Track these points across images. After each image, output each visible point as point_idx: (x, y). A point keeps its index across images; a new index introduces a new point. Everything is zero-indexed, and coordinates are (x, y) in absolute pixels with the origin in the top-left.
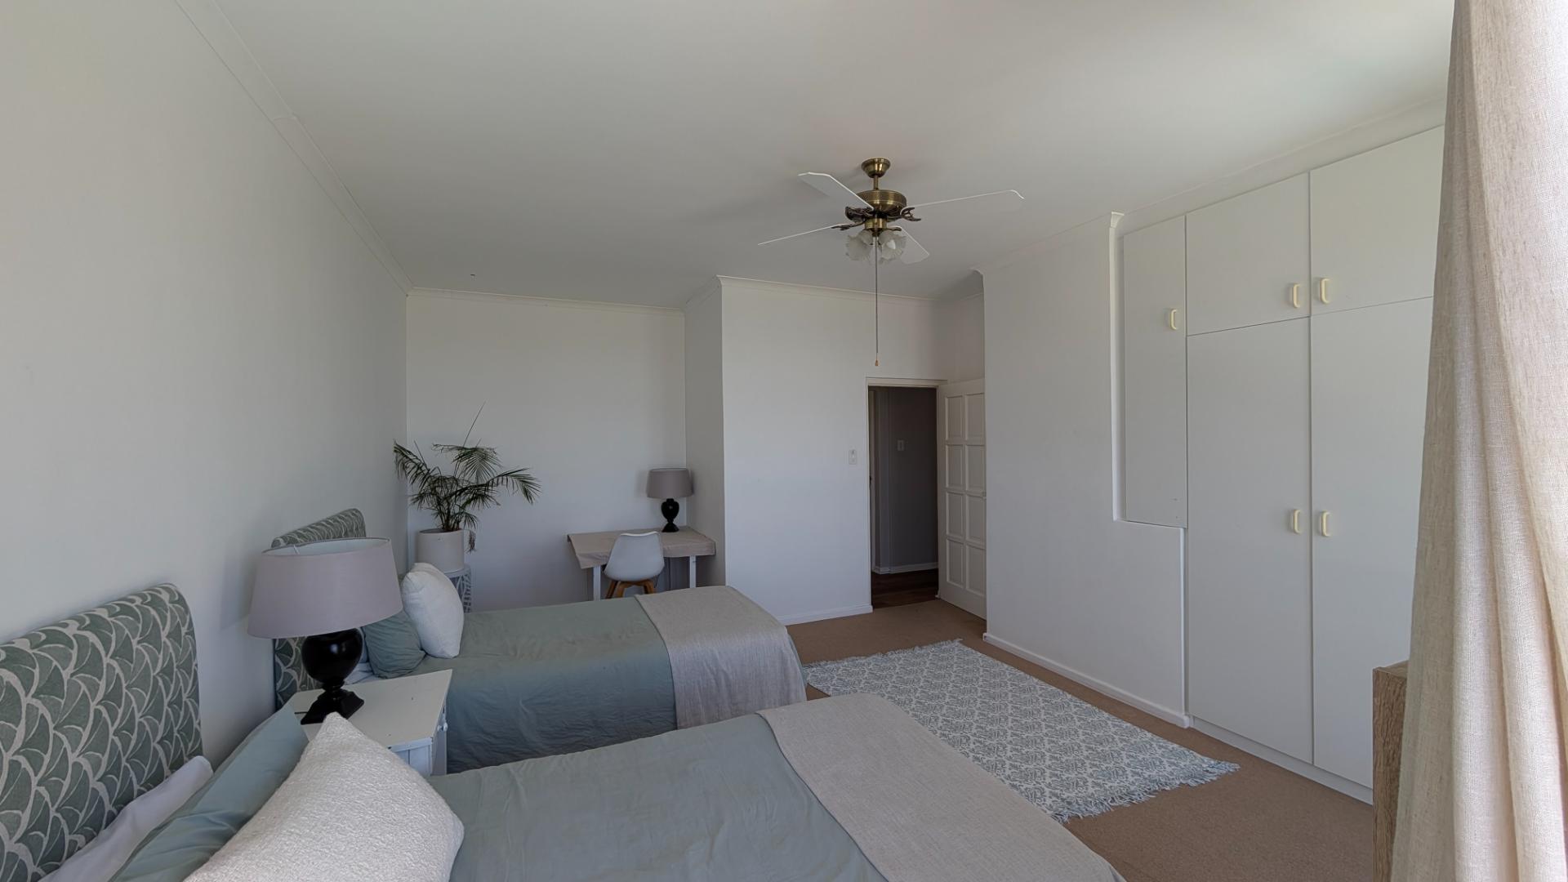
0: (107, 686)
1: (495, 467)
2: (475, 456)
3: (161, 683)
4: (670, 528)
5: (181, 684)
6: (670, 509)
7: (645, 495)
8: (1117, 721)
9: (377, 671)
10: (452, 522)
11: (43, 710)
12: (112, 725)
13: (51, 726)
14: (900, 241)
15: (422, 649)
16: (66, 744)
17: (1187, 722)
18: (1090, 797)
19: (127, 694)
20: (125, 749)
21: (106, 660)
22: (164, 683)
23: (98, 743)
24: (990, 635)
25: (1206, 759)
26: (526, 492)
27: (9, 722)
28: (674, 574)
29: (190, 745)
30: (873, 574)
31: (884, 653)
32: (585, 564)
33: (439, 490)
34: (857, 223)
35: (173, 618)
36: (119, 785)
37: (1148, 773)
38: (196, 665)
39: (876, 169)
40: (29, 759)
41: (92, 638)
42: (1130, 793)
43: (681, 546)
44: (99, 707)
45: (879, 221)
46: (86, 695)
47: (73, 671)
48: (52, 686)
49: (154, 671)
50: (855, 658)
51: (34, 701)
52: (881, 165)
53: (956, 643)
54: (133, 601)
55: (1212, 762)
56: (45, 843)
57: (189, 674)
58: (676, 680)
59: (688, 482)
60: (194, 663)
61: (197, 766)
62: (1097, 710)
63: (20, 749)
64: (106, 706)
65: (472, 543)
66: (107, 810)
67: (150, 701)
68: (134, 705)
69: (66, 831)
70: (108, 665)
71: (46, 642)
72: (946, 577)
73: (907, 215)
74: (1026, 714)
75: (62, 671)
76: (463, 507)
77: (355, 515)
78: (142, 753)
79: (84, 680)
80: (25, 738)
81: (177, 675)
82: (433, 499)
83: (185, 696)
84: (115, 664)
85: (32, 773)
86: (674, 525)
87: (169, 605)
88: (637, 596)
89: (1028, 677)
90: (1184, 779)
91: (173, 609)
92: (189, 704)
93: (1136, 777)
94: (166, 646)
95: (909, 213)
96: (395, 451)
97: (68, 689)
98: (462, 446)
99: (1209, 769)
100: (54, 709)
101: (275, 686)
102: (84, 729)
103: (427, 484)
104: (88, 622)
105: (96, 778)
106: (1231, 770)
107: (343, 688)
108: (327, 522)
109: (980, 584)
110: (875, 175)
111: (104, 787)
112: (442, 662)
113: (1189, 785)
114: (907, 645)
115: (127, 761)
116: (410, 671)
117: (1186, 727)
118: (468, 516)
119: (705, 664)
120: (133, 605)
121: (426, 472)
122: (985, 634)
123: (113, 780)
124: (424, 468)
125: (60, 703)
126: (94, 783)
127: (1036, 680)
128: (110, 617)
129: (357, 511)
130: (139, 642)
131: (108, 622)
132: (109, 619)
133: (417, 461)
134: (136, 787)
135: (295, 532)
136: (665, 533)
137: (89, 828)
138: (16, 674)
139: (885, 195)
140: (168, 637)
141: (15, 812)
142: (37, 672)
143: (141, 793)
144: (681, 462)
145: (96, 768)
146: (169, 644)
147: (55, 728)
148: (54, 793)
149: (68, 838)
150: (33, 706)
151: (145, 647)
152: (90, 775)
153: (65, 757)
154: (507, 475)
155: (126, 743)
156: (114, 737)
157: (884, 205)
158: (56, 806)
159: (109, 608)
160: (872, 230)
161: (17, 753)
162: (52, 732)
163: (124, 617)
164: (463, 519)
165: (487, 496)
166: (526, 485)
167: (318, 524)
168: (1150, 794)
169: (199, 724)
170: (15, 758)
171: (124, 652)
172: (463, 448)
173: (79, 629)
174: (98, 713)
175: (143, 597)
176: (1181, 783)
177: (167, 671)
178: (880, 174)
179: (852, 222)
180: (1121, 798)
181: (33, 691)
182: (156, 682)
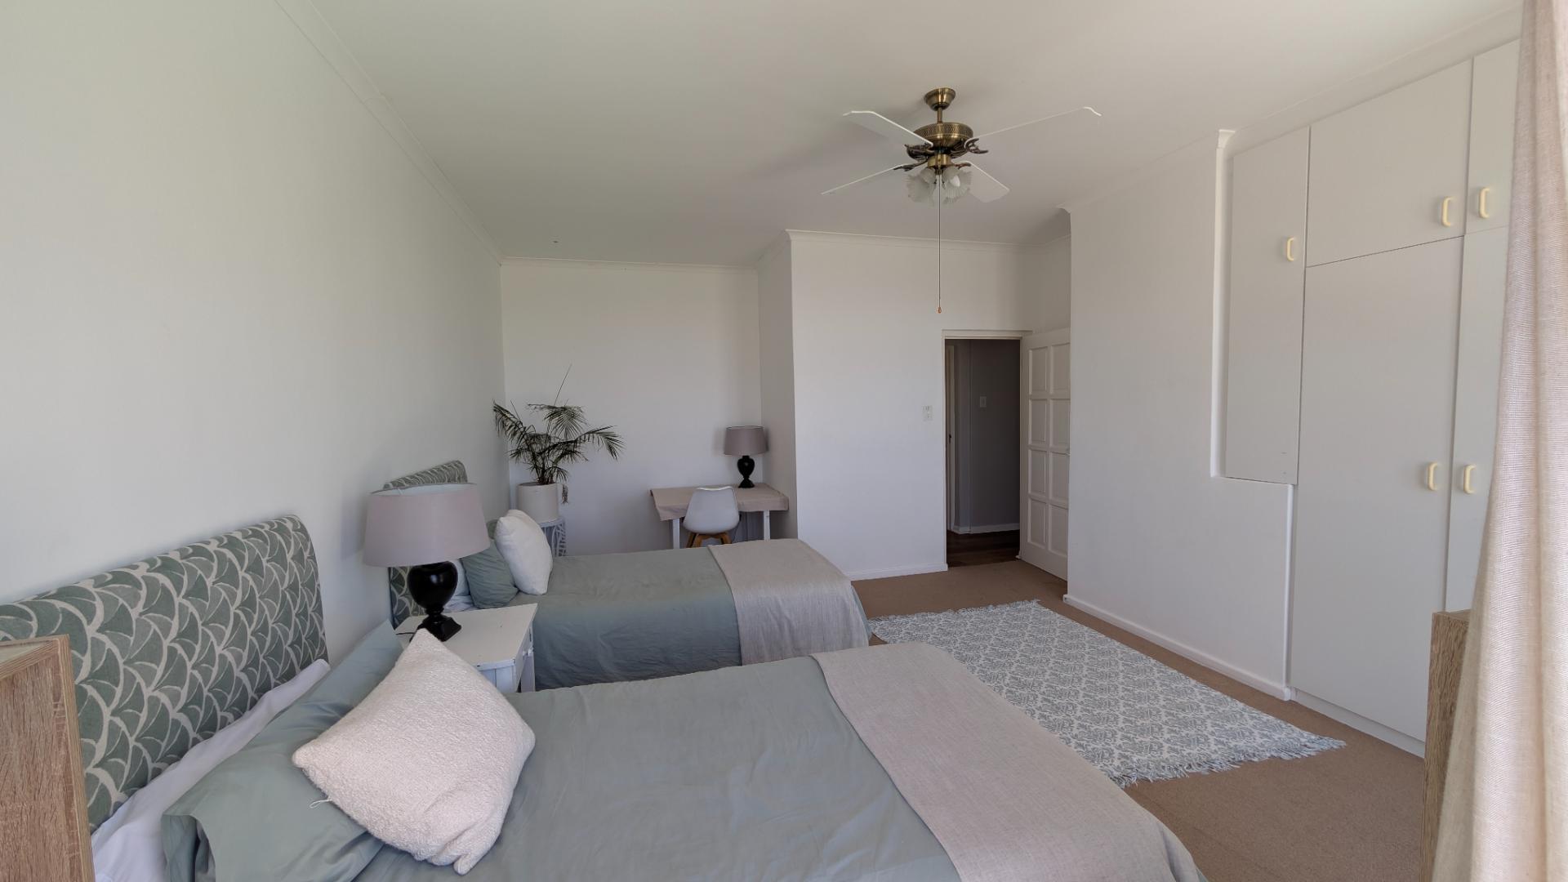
0: (244, 595)
1: (581, 424)
2: (564, 415)
3: (288, 596)
4: (746, 484)
5: (306, 599)
6: (746, 466)
7: (721, 451)
8: (1205, 689)
9: (475, 601)
10: (547, 475)
11: (192, 609)
12: (250, 626)
13: (200, 623)
14: (965, 178)
15: (515, 586)
16: (213, 639)
17: (1287, 695)
18: (1164, 762)
19: (260, 604)
20: (262, 648)
21: (241, 574)
22: (291, 597)
23: (239, 640)
24: (1070, 597)
25: (1306, 734)
26: (610, 448)
27: (166, 615)
28: (748, 526)
29: (317, 651)
30: (950, 534)
31: (956, 610)
32: (665, 516)
33: (534, 446)
34: (921, 162)
35: (296, 544)
36: (258, 676)
37: (1234, 743)
38: (319, 585)
39: (940, 100)
40: (183, 647)
41: (230, 555)
42: (1210, 762)
43: (756, 501)
44: (238, 611)
45: (942, 158)
46: (226, 601)
47: (214, 580)
48: (198, 591)
49: (282, 586)
50: (924, 613)
51: (185, 602)
52: (945, 97)
53: (1034, 603)
54: (262, 527)
55: (1313, 737)
56: (201, 715)
57: (313, 591)
58: (740, 623)
59: (763, 438)
60: (316, 584)
61: (318, 667)
62: (1183, 677)
63: (175, 639)
64: (244, 611)
65: (565, 494)
66: (250, 697)
67: (280, 611)
68: (267, 612)
69: (218, 708)
70: (243, 577)
71: (193, 554)
72: (1027, 538)
73: (972, 148)
74: (1102, 676)
75: (206, 579)
76: (556, 462)
77: (458, 467)
78: (276, 652)
79: (224, 588)
80: (179, 629)
81: (302, 592)
82: (529, 455)
83: (310, 610)
84: (249, 577)
85: (187, 659)
86: (750, 481)
87: (292, 532)
88: (711, 546)
89: (1109, 640)
90: (1276, 752)
91: (297, 536)
92: (314, 617)
93: (1220, 746)
94: (291, 567)
95: (973, 145)
96: (495, 410)
97: (211, 594)
98: (552, 405)
99: (1308, 744)
100: (201, 609)
101: (392, 611)
102: (226, 627)
103: (523, 440)
104: (225, 541)
105: (239, 669)
106: (1335, 747)
107: (444, 614)
108: (432, 471)
109: (1062, 545)
110: (940, 107)
111: (246, 676)
112: (531, 597)
113: (1281, 758)
114: (980, 603)
115: (264, 658)
116: (504, 604)
117: (1286, 700)
118: (560, 470)
119: (768, 610)
120: (262, 531)
121: (522, 430)
122: (1065, 596)
123: (253, 672)
124: (520, 426)
125: (205, 605)
126: (237, 672)
127: (1117, 644)
128: (244, 538)
129: (459, 463)
130: (268, 561)
131: (242, 543)
132: (243, 540)
133: (514, 420)
134: (273, 680)
135: (404, 479)
136: (742, 489)
137: (236, 709)
138: (169, 578)
139: (948, 128)
140: (292, 559)
141: (176, 687)
142: (185, 578)
143: (276, 685)
144: (757, 420)
145: (239, 659)
146: (293, 564)
147: (203, 625)
148: (206, 674)
149: (220, 714)
150: (184, 605)
151: (273, 566)
152: (234, 666)
153: (212, 649)
154: (593, 432)
155: (262, 643)
156: (252, 637)
157: (948, 139)
158: (208, 687)
159: (243, 531)
160: (935, 167)
161: (173, 641)
162: (200, 628)
163: (255, 539)
164: (556, 473)
165: (575, 452)
166: (610, 442)
167: (425, 472)
168: (1234, 763)
169: (324, 634)
170: (173, 645)
171: (255, 568)
172: (554, 407)
173: (218, 547)
174: (237, 616)
175: (271, 524)
176: (1272, 756)
177: (293, 587)
178: (944, 106)
179: (915, 161)
180: (1199, 765)
181: (183, 593)
182: (284, 597)
